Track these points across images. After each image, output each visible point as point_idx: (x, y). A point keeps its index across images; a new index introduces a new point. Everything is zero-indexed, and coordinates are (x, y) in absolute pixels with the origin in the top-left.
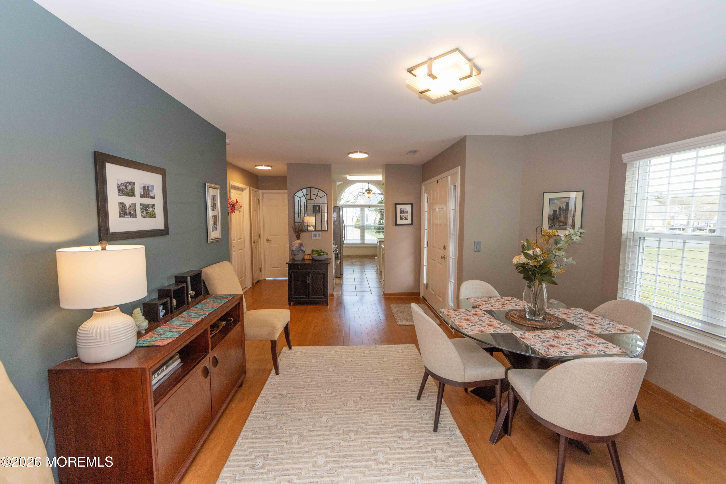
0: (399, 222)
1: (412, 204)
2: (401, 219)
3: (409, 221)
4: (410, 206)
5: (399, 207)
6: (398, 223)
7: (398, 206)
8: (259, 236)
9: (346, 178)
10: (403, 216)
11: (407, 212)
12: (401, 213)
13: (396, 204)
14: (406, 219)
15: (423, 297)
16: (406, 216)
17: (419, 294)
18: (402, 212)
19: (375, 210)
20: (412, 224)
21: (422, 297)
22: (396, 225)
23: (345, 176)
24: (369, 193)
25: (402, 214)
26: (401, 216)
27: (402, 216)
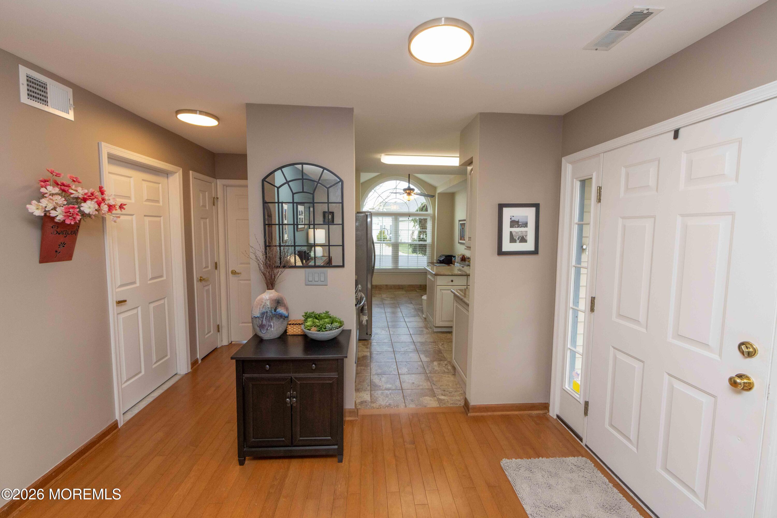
0: (507, 246)
1: (537, 206)
2: (512, 240)
3: (529, 246)
4: (533, 210)
5: (508, 213)
6: (504, 249)
7: (505, 210)
8: (216, 266)
9: (380, 159)
10: (517, 232)
11: (525, 225)
12: (511, 226)
13: (501, 207)
14: (523, 240)
15: (558, 416)
16: (524, 234)
17: (546, 406)
18: (514, 223)
19: (412, 220)
20: (536, 252)
21: (555, 417)
22: (500, 253)
23: (378, 156)
24: (409, 194)
25: (514, 230)
26: (511, 232)
27: (514, 234)
